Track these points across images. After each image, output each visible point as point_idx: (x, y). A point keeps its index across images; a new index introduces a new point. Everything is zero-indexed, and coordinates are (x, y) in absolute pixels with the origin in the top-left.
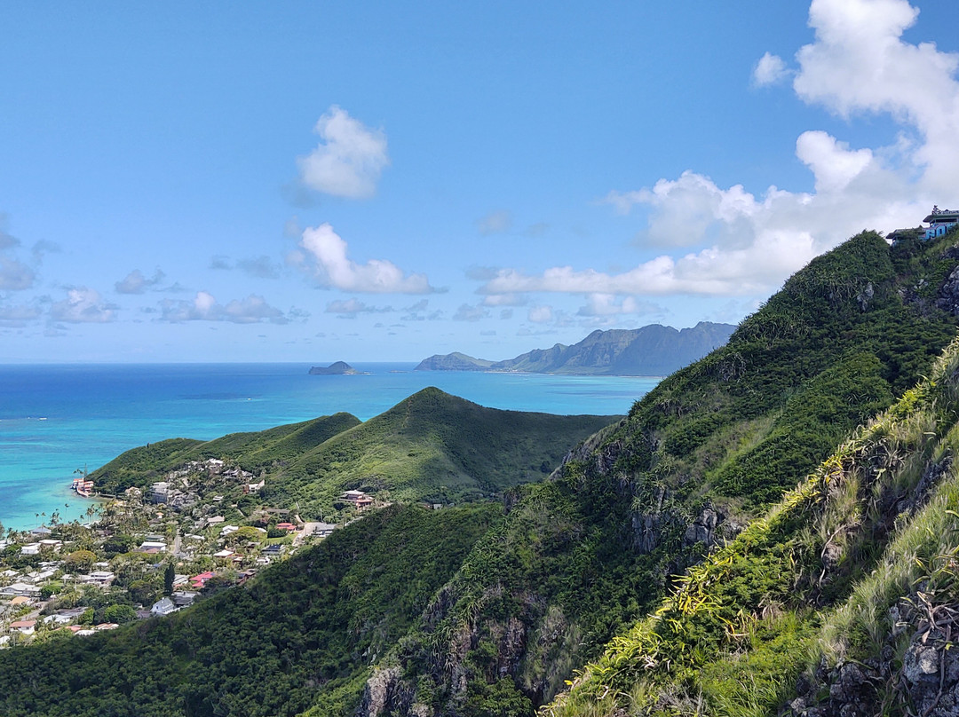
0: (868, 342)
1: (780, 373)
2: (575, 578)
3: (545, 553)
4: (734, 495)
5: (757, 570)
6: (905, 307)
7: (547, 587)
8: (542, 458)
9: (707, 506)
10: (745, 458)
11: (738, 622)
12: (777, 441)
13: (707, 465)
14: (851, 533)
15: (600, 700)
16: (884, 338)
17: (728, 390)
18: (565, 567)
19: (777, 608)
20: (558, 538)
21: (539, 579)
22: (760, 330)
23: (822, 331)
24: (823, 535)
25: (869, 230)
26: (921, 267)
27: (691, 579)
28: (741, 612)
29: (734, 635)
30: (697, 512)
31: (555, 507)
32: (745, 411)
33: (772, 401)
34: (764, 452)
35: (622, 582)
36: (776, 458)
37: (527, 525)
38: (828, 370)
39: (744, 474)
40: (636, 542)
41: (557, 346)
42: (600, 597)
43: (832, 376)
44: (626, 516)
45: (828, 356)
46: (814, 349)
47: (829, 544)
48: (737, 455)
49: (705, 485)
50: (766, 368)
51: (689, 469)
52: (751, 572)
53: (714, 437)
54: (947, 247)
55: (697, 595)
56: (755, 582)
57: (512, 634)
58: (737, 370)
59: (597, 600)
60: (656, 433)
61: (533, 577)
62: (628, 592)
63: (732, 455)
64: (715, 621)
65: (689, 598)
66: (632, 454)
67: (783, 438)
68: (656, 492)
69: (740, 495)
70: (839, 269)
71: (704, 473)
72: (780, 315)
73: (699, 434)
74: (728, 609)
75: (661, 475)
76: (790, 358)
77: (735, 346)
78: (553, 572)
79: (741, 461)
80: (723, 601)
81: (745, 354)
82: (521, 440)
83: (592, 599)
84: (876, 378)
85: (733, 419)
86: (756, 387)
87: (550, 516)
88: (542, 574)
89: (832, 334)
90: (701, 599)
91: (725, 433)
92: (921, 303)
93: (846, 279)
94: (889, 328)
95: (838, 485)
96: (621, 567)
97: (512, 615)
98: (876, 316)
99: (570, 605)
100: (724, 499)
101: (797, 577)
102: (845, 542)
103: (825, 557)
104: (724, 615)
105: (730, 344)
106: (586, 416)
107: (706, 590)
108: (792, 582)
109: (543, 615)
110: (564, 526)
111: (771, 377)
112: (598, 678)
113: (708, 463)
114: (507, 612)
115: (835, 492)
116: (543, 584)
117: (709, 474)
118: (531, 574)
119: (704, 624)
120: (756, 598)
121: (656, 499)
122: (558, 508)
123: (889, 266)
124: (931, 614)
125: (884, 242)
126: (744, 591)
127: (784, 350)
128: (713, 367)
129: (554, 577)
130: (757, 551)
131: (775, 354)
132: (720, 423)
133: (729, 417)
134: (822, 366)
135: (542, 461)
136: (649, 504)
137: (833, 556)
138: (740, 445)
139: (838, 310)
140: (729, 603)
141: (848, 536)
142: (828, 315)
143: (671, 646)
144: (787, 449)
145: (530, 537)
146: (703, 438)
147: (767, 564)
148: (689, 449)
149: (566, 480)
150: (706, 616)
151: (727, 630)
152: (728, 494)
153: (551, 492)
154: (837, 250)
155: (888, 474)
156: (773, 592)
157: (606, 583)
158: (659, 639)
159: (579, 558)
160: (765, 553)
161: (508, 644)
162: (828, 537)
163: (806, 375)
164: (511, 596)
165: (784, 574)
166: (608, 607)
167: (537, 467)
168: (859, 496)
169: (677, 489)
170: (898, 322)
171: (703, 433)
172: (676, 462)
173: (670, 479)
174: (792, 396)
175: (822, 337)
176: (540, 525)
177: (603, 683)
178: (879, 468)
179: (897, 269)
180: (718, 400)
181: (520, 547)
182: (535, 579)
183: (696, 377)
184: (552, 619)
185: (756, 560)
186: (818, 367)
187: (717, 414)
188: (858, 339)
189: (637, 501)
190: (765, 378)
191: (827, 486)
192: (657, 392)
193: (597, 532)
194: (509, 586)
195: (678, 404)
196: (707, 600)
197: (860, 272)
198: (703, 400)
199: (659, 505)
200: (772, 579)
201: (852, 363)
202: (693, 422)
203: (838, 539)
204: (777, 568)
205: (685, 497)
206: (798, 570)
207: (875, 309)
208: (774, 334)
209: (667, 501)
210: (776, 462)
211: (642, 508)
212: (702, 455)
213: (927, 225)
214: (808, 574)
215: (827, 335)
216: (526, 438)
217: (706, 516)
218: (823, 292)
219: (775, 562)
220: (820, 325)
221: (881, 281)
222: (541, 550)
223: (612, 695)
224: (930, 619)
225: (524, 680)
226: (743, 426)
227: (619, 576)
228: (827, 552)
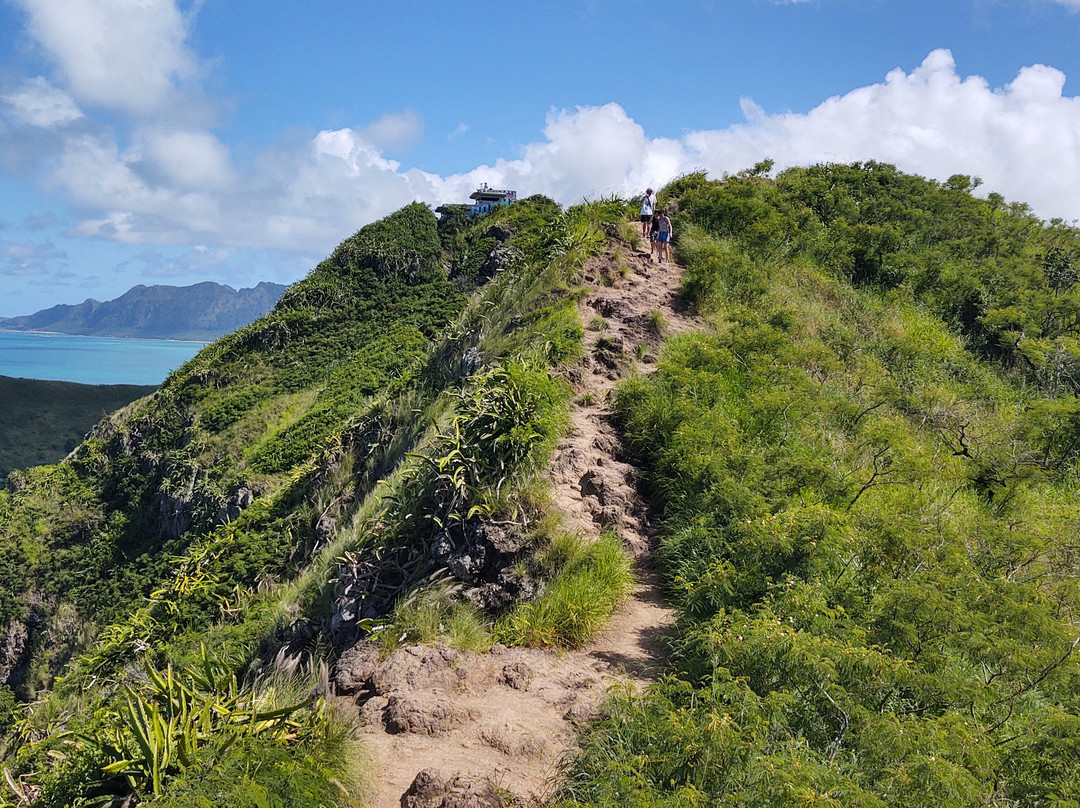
0: (413, 316)
1: (325, 345)
2: (92, 571)
3: (57, 545)
4: (272, 472)
5: (255, 546)
6: (449, 283)
7: (57, 583)
8: (67, 436)
9: (242, 484)
10: (285, 433)
11: (233, 598)
12: (319, 415)
13: (245, 441)
14: (345, 506)
15: (85, 691)
16: (429, 312)
17: (272, 361)
18: (80, 559)
19: (272, 581)
20: (72, 528)
21: (47, 575)
22: (307, 298)
23: (369, 303)
24: (320, 508)
25: (419, 201)
26: (466, 244)
27: (190, 559)
28: (237, 587)
29: (229, 611)
30: (232, 491)
31: (69, 492)
32: (288, 384)
33: (316, 373)
34: (305, 427)
35: (146, 571)
36: (316, 433)
37: (33, 515)
38: (374, 343)
39: (283, 450)
40: (164, 526)
41: (89, 302)
42: (120, 589)
43: (377, 349)
44: (154, 499)
45: (373, 328)
46: (361, 321)
47: (324, 516)
48: (278, 429)
49: (242, 463)
50: (312, 339)
51: (226, 446)
52: (249, 548)
53: (255, 411)
54: (490, 226)
55: (195, 575)
56: (252, 557)
57: (12, 640)
58: (282, 340)
59: (117, 593)
60: (192, 408)
61: (40, 573)
62: (153, 581)
63: (273, 429)
64: (209, 598)
65: (186, 578)
66: (163, 430)
67: (325, 412)
68: (189, 471)
69: (278, 471)
70: (388, 240)
71: (242, 450)
72: (327, 284)
73: (237, 407)
74: (224, 586)
75: (194, 454)
76: (336, 329)
77: (280, 315)
78: (65, 566)
79: (280, 437)
80: (220, 579)
81: (291, 324)
82: (39, 415)
83: (111, 592)
84: (418, 352)
85: (276, 393)
86: (301, 358)
87: (63, 503)
88: (52, 569)
89: (378, 306)
90: (199, 578)
91: (267, 406)
92: (463, 280)
93: (395, 251)
94: (433, 303)
95: (337, 460)
96: (145, 555)
97: (12, 618)
98: (422, 290)
99: (84, 600)
100: (261, 476)
101: (293, 551)
102: (338, 513)
103: (319, 528)
104: (221, 592)
105: (275, 312)
106: (122, 385)
107: (205, 569)
108: (289, 555)
109: (52, 615)
110: (79, 514)
111: (317, 349)
112: (85, 669)
113: (247, 439)
114: (6, 616)
115: (334, 467)
116: (52, 579)
117: (246, 450)
118: (38, 570)
119: (198, 603)
120: (252, 572)
121: (188, 479)
122: (74, 494)
123: (436, 241)
124: (355, 570)
125: (432, 216)
126: (241, 566)
127: (330, 321)
128: (257, 336)
129: (66, 571)
130: (258, 526)
131: (320, 325)
132: (262, 396)
133: (271, 390)
134: (368, 339)
135: (66, 439)
136: (179, 484)
137: (327, 527)
138: (281, 420)
139: (386, 282)
140: (226, 579)
141: (342, 507)
142: (376, 286)
143: (164, 628)
144: (328, 423)
145: (37, 528)
146: (242, 413)
147: (266, 539)
148: (227, 424)
149: (85, 460)
150: (202, 595)
151: (222, 607)
152: (265, 471)
153: (64, 476)
154: (387, 220)
155: (380, 448)
156: (270, 565)
157: (128, 573)
158: (153, 622)
159: (98, 548)
160: (265, 528)
161: (7, 651)
162: (324, 510)
163: (352, 347)
164: (11, 597)
165: (281, 547)
166: (129, 600)
167: (59, 447)
168: (354, 470)
169: (211, 467)
170: (441, 296)
171: (241, 407)
172: (212, 439)
173: (203, 457)
174: (337, 370)
175: (369, 308)
176: (49, 514)
177: (91, 673)
178: (372, 443)
179: (443, 244)
180: (261, 371)
181: (24, 540)
182: (42, 575)
183: (238, 345)
184: (63, 619)
185: (256, 536)
186: (364, 339)
187: (258, 386)
188: (404, 313)
189: (166, 483)
190: (310, 349)
191: (326, 460)
192: (196, 362)
193: (119, 517)
194: (9, 585)
195: (218, 375)
196: (205, 579)
197: (409, 244)
198: (245, 371)
199: (192, 485)
200: (269, 553)
201: (396, 337)
202: (231, 396)
203: (333, 511)
204: (275, 543)
205: (220, 476)
206: (294, 544)
207: (421, 283)
208: (322, 304)
209: (199, 481)
210: (316, 437)
211: (173, 489)
212: (240, 430)
213: (473, 202)
214: (304, 546)
215: (375, 308)
216: (46, 412)
217: (241, 496)
218: (370, 262)
219: (274, 537)
220: (367, 296)
221: (428, 256)
222: (50, 543)
223: (99, 684)
224: (353, 575)
225: (26, 689)
226: (286, 399)
227: (142, 565)
228: (321, 524)
